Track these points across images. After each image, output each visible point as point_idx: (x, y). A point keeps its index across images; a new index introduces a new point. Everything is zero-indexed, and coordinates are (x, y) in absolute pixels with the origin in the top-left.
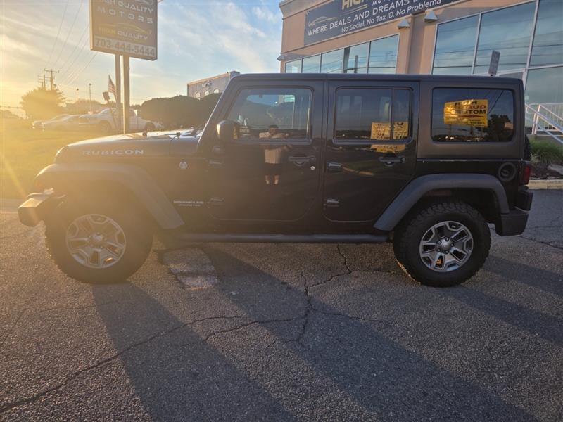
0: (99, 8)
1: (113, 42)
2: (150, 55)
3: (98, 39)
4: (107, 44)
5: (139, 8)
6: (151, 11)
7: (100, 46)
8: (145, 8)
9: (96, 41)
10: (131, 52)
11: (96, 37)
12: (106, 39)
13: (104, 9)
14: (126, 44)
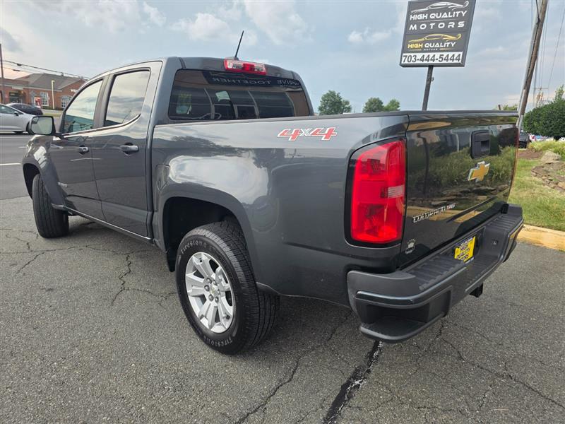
0: (412, 26)
1: (419, 56)
2: (455, 62)
3: (406, 56)
4: (413, 59)
5: (452, 14)
6: (464, 14)
7: (406, 62)
8: (458, 13)
9: (403, 58)
10: (436, 62)
11: (404, 54)
12: (412, 55)
13: (415, 26)
14: (431, 55)
